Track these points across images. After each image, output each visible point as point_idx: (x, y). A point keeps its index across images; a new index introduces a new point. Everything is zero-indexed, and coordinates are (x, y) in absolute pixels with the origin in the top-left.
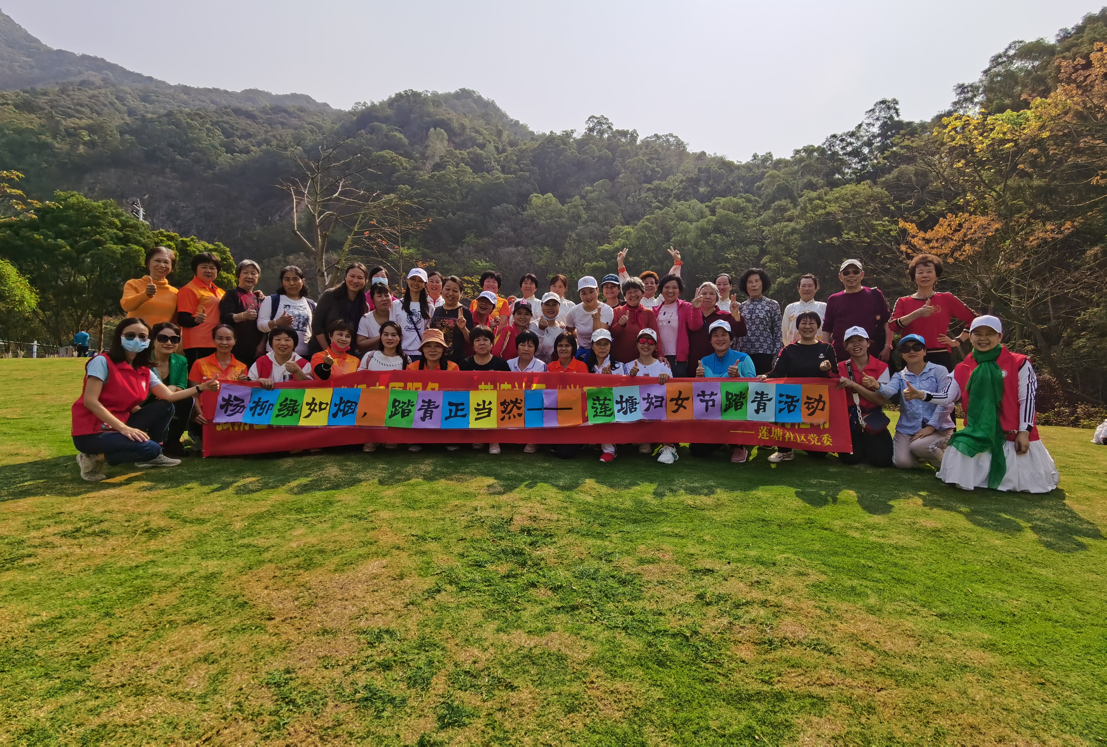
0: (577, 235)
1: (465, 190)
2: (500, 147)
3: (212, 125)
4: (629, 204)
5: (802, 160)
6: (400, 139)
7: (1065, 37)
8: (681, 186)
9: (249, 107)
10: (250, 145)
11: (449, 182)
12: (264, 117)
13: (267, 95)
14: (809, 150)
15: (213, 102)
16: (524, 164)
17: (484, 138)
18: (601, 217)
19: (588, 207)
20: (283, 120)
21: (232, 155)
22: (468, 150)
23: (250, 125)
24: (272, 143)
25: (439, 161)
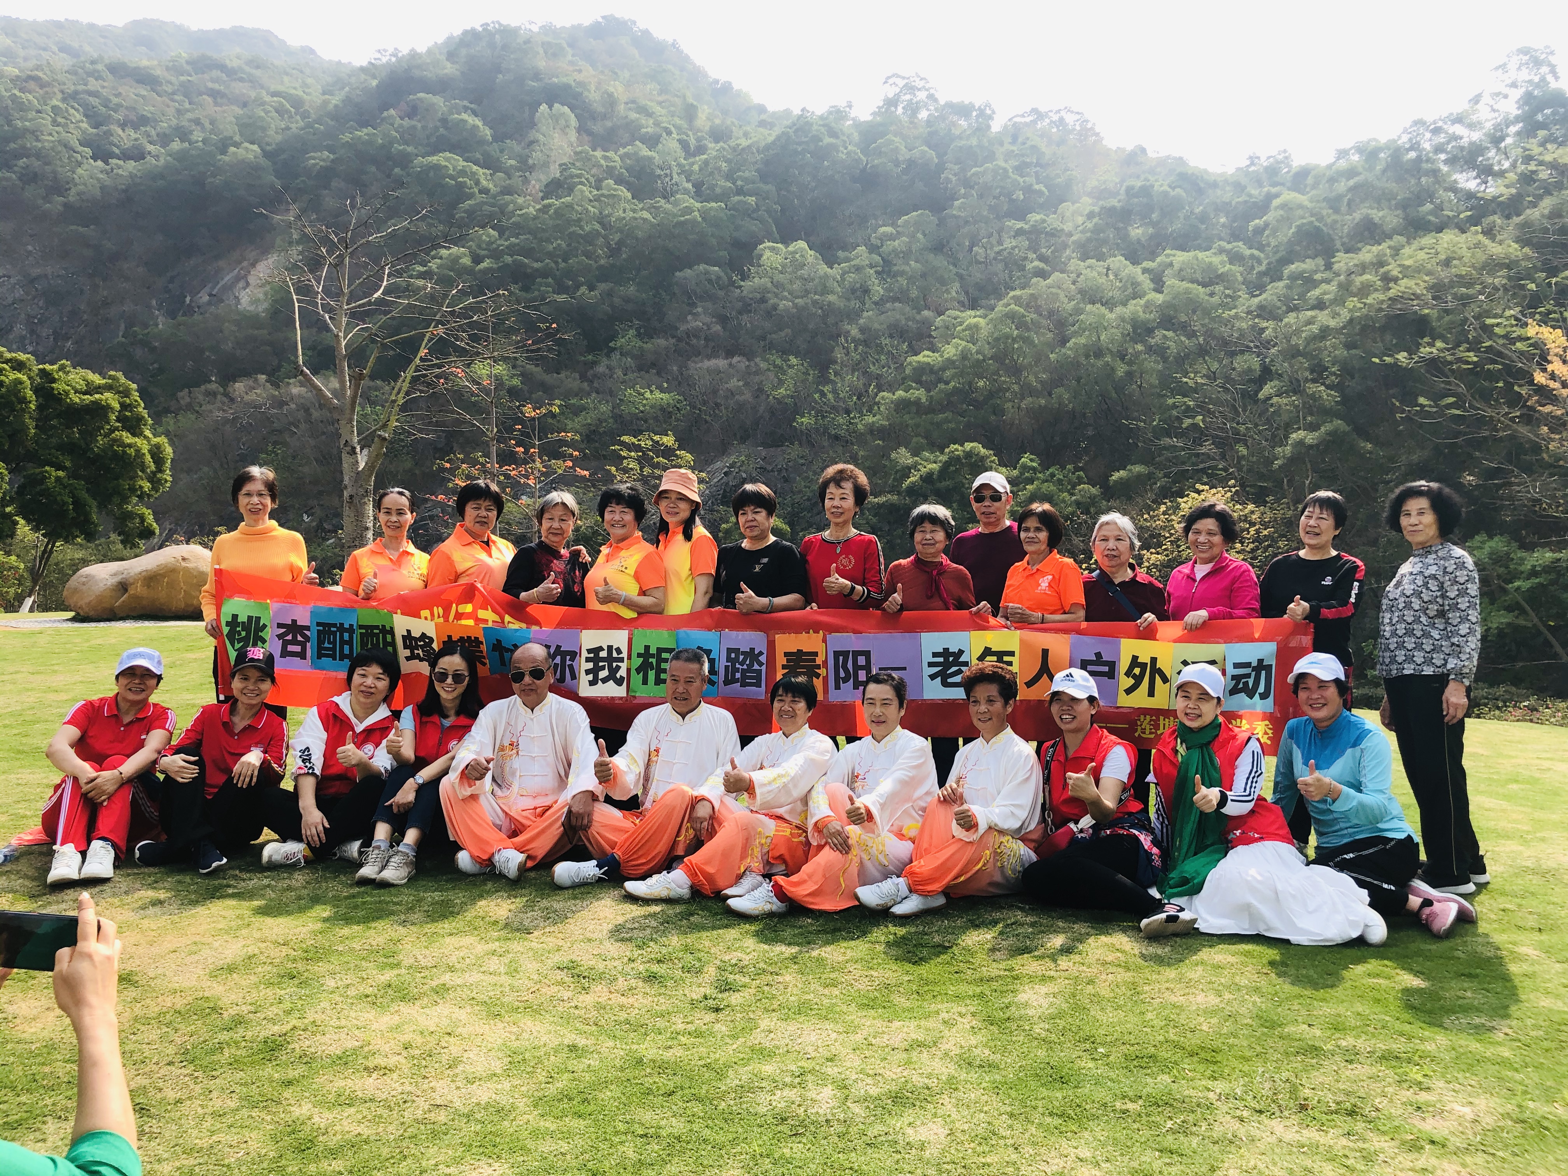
0: (862, 330)
1: (617, 237)
2: (693, 142)
3: (64, 100)
4: (979, 262)
5: (1351, 172)
6: (475, 127)
8: (1090, 225)
9: (142, 60)
10: (144, 141)
11: (580, 220)
12: (173, 79)
13: (180, 32)
14: (1369, 151)
15: (65, 50)
16: (745, 180)
17: (657, 124)
18: (914, 293)
19: (886, 270)
20: (216, 86)
21: (107, 163)
22: (622, 151)
23: (143, 97)
24: (194, 137)
25: (558, 175)
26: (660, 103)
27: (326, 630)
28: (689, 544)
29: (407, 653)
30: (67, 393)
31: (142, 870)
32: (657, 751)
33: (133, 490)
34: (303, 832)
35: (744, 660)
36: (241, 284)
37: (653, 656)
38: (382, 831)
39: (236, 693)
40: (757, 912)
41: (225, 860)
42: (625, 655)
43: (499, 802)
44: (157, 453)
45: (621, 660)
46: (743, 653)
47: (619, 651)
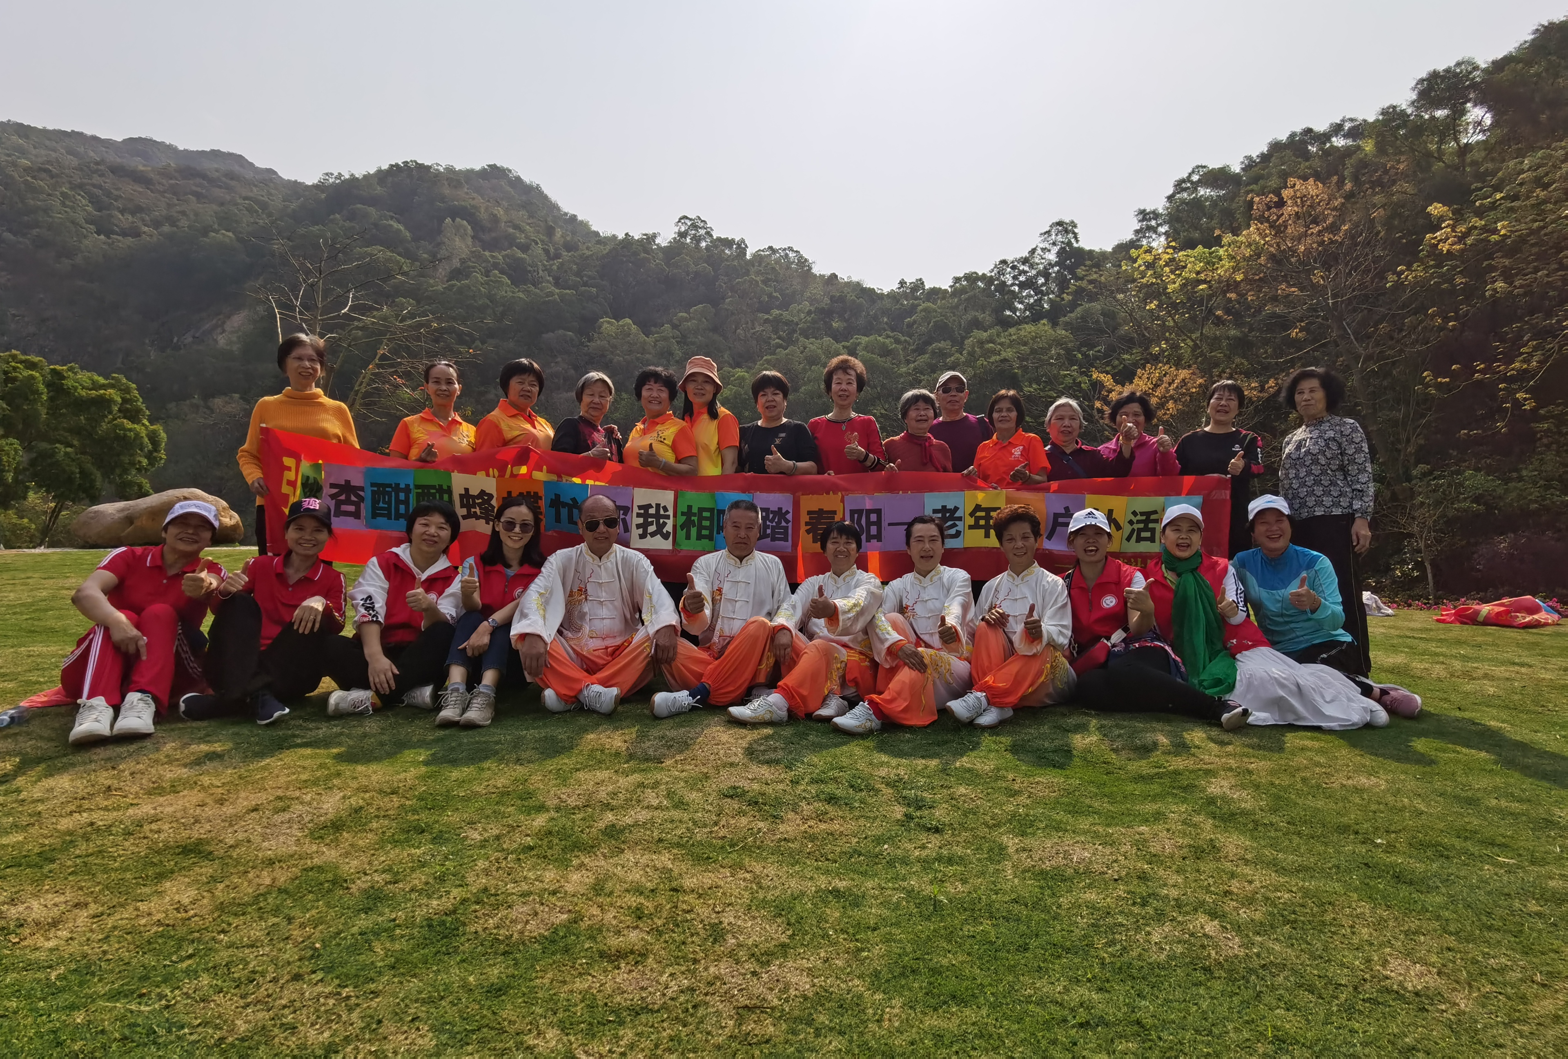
1: (500, 309)
2: (552, 250)
3: (71, 189)
4: (740, 339)
5: (963, 290)
6: (399, 230)
7: (1250, 165)
8: (808, 318)
9: (138, 164)
10: (140, 224)
11: (475, 296)
12: (164, 181)
13: (171, 149)
14: (971, 278)
15: (70, 152)
16: (589, 276)
17: (527, 237)
19: (683, 341)
20: (199, 189)
21: (109, 238)
22: (504, 253)
23: (140, 193)
24: (180, 224)
25: (459, 265)
26: (529, 224)
27: (381, 490)
28: (715, 422)
29: (464, 512)
30: (76, 388)
31: (189, 724)
32: (720, 590)
33: (133, 464)
34: (371, 679)
35: (774, 518)
36: (219, 330)
37: (695, 515)
38: (457, 674)
39: (291, 544)
40: (860, 730)
41: (287, 710)
42: (671, 513)
43: (571, 643)
44: (153, 438)
45: (668, 517)
46: (772, 512)
47: (665, 509)
